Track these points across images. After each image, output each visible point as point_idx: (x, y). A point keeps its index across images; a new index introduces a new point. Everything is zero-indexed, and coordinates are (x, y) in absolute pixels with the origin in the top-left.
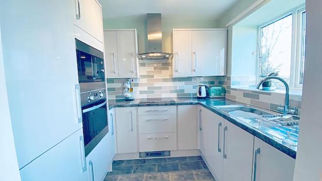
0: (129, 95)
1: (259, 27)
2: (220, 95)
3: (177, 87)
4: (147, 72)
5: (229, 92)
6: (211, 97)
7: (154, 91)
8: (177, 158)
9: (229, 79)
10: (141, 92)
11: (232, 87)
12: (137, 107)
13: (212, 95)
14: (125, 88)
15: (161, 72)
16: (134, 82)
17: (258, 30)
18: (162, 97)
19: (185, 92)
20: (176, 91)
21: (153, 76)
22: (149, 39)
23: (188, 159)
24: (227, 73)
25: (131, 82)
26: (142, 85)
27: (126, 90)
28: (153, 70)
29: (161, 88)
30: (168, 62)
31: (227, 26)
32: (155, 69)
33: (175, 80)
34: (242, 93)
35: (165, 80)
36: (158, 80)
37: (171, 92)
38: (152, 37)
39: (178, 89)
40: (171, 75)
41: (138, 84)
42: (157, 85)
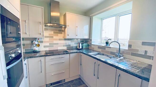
0: (37, 49)
1: (102, 19)
2: (87, 47)
3: (67, 43)
4: (49, 34)
5: (91, 46)
6: (83, 48)
7: (53, 46)
8: (69, 82)
9: (91, 40)
10: (45, 47)
11: (92, 44)
12: (45, 57)
13: (84, 47)
14: (33, 44)
15: (58, 35)
16: (39, 40)
17: (101, 20)
18: (58, 49)
19: (71, 46)
20: (66, 46)
21: (52, 37)
22: (51, 15)
23: (74, 81)
24: (90, 37)
25: (38, 40)
26: (46, 42)
27: (35, 45)
28: (53, 33)
29: (58, 44)
30: (62, 30)
31: (90, 16)
32: (54, 33)
33: (65, 39)
34: (97, 46)
35: (60, 39)
36: (56, 39)
37: (64, 46)
38: (53, 14)
39: (67, 44)
40: (64, 37)
41: (43, 41)
42: (55, 42)
